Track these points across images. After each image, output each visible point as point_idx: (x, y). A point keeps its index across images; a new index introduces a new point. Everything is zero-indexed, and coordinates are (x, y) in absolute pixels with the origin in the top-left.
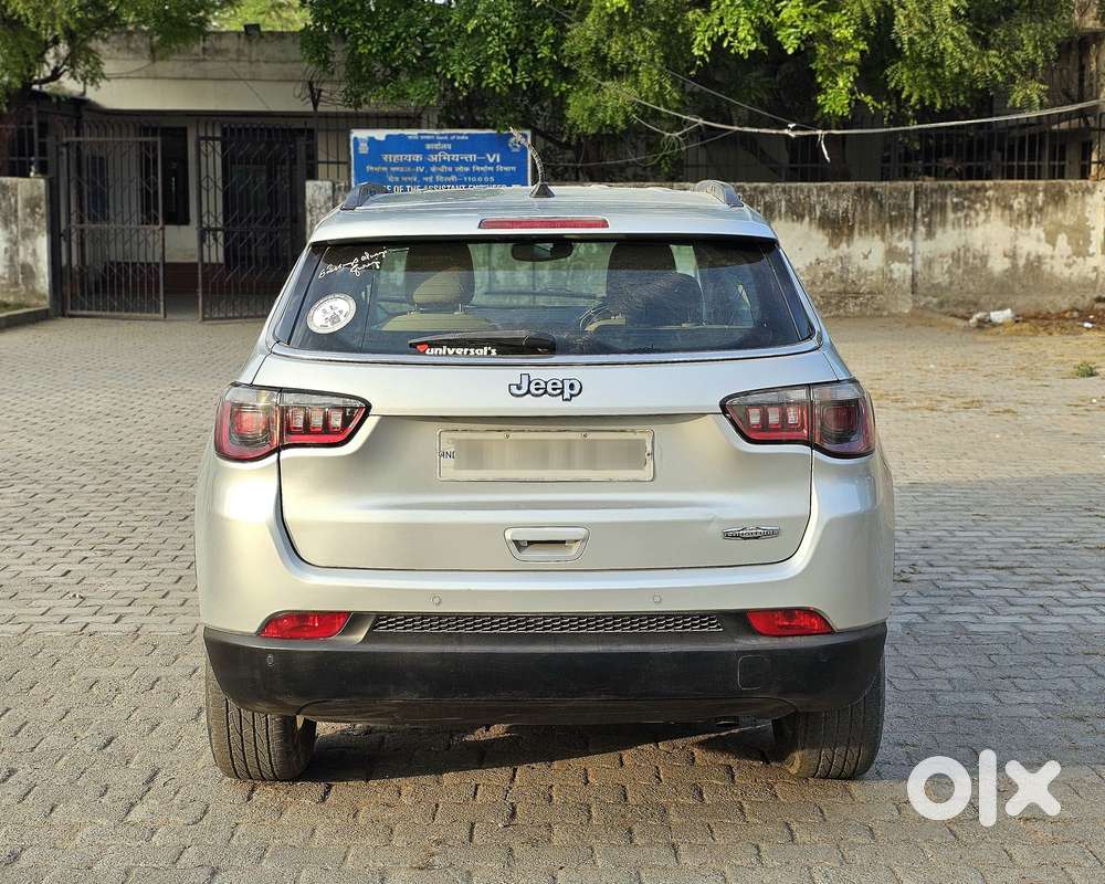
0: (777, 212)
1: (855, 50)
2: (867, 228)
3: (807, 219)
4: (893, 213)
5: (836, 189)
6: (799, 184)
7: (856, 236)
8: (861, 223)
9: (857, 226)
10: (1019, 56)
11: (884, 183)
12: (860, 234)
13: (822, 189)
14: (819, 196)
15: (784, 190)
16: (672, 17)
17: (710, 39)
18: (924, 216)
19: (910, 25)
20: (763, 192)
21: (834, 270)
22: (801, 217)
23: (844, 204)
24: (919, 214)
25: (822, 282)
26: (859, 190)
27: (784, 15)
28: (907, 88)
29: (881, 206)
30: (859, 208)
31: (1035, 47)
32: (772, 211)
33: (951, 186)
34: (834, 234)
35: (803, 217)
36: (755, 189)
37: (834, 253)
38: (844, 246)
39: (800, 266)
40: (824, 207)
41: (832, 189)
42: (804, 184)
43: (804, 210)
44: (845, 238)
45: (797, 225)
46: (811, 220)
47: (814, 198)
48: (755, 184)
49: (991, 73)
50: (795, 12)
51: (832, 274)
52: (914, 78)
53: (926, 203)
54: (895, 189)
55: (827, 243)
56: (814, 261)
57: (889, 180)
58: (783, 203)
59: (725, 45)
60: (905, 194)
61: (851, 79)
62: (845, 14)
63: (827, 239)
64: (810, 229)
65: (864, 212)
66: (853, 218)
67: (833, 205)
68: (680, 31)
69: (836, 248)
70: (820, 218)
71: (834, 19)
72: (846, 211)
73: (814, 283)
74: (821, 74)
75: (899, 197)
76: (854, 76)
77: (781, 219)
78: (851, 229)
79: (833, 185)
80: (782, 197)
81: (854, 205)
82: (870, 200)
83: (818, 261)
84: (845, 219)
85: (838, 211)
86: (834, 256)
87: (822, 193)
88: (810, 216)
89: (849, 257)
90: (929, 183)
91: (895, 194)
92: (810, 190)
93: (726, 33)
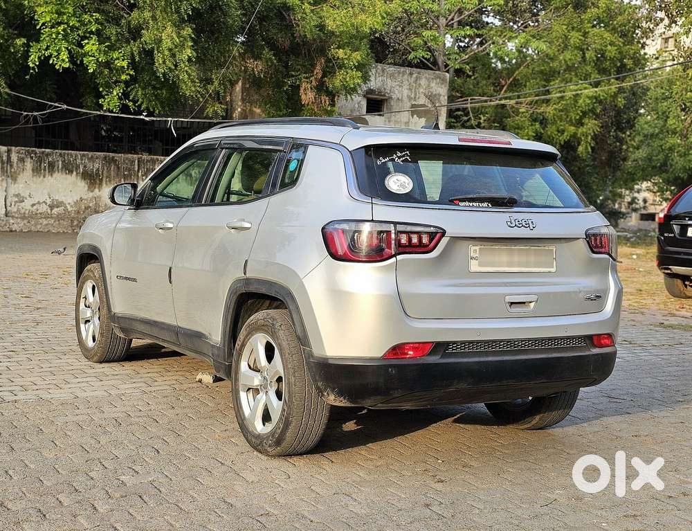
0: (56, 168)
1: (127, 74)
2: (110, 181)
3: (75, 173)
4: (126, 173)
5: (92, 157)
6: (70, 152)
7: (104, 185)
8: (107, 177)
9: (104, 179)
10: (211, 88)
11: (120, 155)
12: (106, 184)
13: (84, 155)
14: (82, 160)
15: (60, 154)
16: (7, 41)
17: (39, 58)
18: (143, 176)
19: (164, 62)
20: (48, 155)
21: (91, 205)
22: (71, 172)
23: (97, 166)
24: (140, 174)
25: (84, 212)
26: (105, 157)
27: (87, 48)
28: (140, 100)
29: (118, 168)
30: (105, 168)
31: (220, 84)
32: (53, 167)
33: (158, 160)
34: (91, 183)
35: (72, 172)
36: (43, 153)
37: (91, 194)
38: (97, 190)
39: (70, 202)
40: (85, 167)
41: (90, 156)
42: (73, 152)
43: (73, 167)
44: (97, 186)
45: (69, 176)
46: (77, 174)
47: (79, 161)
48: (43, 150)
49: (196, 96)
50: (95, 48)
51: (90, 207)
52: (145, 95)
53: (144, 168)
54: (127, 159)
55: (86, 188)
56: (79, 199)
57: (123, 153)
58: (60, 162)
59: (51, 62)
60: (133, 161)
61: (121, 91)
62: (121, 52)
63: (87, 186)
64: (77, 179)
65: (109, 171)
66: (102, 174)
67: (90, 166)
68: (12, 50)
69: (92, 192)
70: (82, 173)
71: (115, 55)
72: (98, 170)
73: (78, 212)
74: (101, 87)
75: (129, 164)
76: (123, 90)
77: (58, 172)
78: (101, 180)
79: (90, 154)
80: (60, 159)
81: (103, 166)
82: (112, 164)
83: (81, 199)
84: (97, 174)
85: (93, 169)
86: (90, 196)
87: (84, 158)
88: (76, 172)
89: (99, 197)
90: (145, 157)
91: (127, 161)
92: (76, 156)
93: (51, 55)
